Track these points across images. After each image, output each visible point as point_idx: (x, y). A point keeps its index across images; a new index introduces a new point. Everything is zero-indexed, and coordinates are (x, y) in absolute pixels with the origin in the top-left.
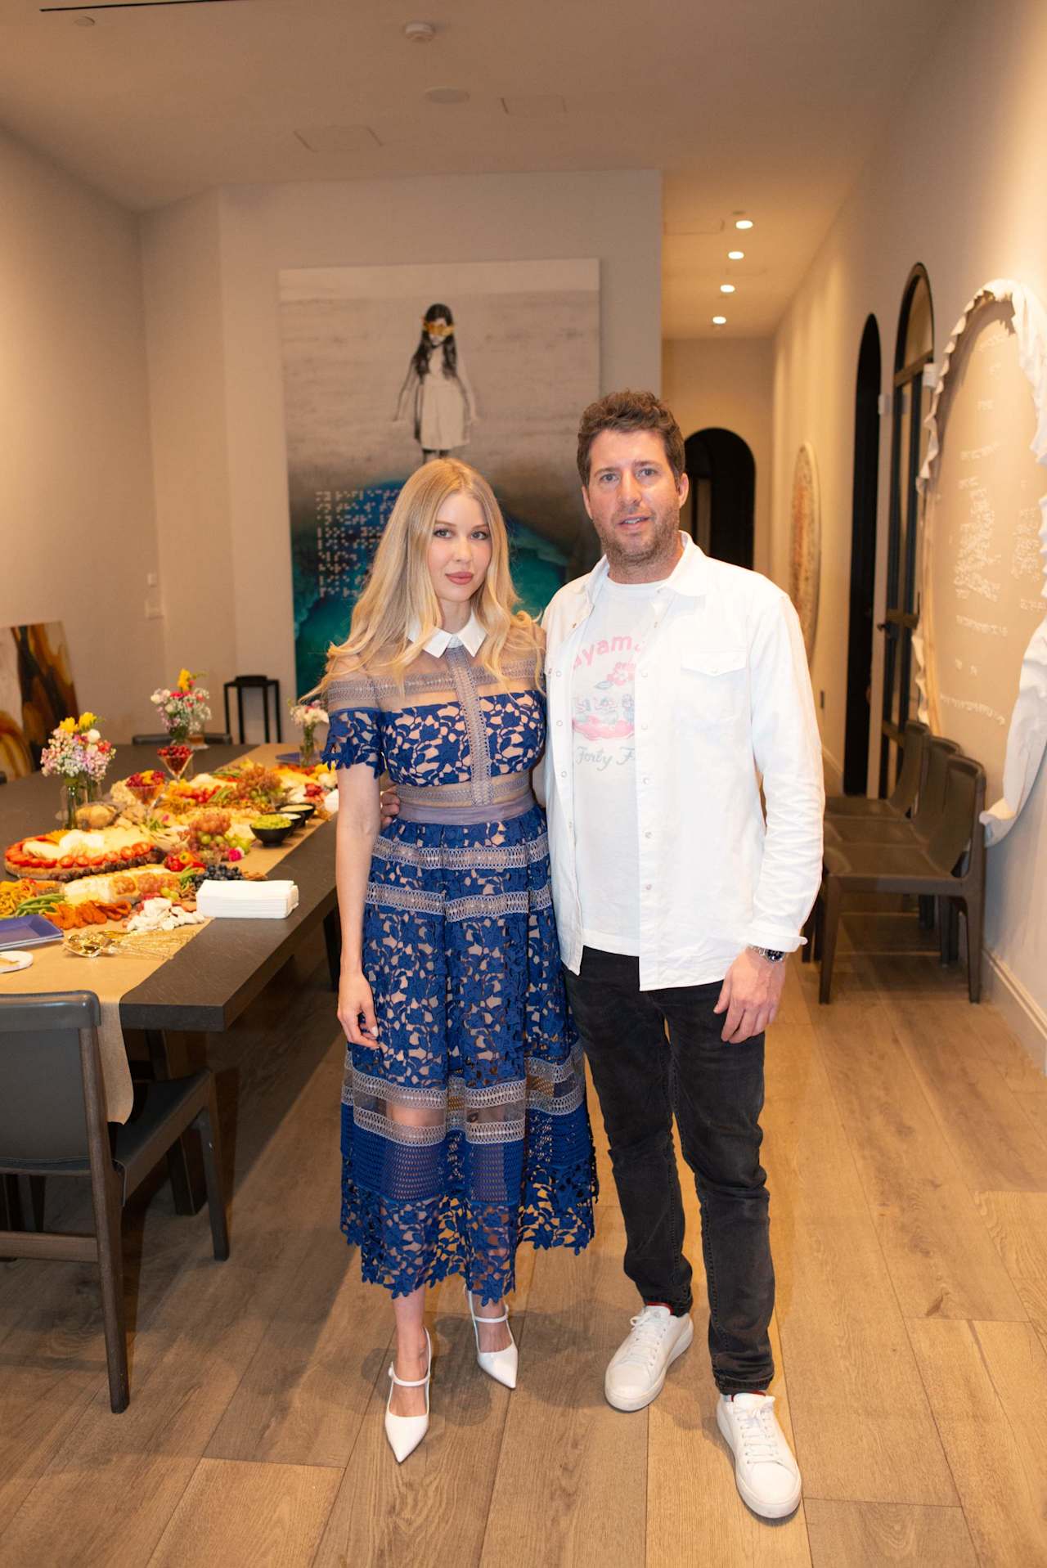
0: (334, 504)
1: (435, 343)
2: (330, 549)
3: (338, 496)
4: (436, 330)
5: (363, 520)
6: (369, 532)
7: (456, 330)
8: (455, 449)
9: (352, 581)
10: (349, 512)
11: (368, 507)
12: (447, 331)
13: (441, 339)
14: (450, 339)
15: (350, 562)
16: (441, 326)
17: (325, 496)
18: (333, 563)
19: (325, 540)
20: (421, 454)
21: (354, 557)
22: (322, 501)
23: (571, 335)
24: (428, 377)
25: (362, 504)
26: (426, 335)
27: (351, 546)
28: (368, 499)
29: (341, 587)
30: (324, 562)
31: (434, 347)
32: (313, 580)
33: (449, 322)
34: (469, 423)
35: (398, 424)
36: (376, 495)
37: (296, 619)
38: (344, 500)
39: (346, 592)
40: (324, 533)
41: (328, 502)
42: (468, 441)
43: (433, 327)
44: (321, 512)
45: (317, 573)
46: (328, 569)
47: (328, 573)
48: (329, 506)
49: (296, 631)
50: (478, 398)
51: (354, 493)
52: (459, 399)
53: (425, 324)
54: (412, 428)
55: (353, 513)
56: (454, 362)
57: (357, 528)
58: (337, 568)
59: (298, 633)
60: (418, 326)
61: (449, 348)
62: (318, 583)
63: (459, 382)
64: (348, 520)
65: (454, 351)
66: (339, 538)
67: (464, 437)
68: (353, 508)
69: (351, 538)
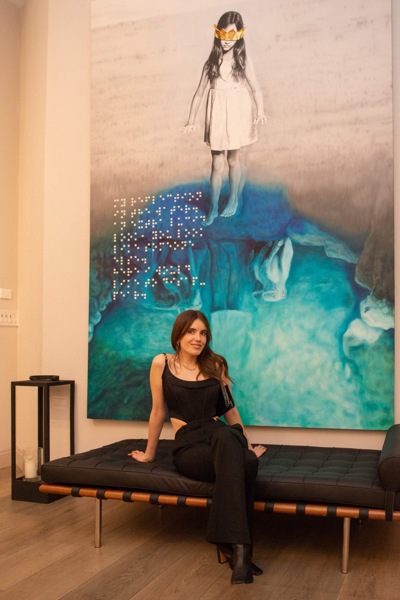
0: (129, 210)
1: (225, 49)
2: (123, 253)
3: (133, 202)
4: (227, 35)
5: (154, 223)
6: (160, 235)
7: (246, 34)
8: (242, 147)
9: (142, 284)
10: (141, 217)
11: (159, 212)
12: (238, 35)
13: (232, 43)
14: (240, 43)
15: (140, 266)
16: (233, 31)
17: (122, 203)
18: (125, 267)
19: (120, 245)
20: (211, 156)
21: (145, 260)
22: (119, 209)
23: (359, 24)
24: (218, 81)
25: (153, 208)
26: (217, 42)
27: (142, 250)
28: (159, 203)
29: (131, 290)
30: (117, 266)
31: (225, 52)
32: (107, 284)
33: (240, 27)
34: (256, 122)
35: (189, 128)
36: (167, 199)
37: (90, 322)
38: (137, 206)
39: (136, 295)
40: (119, 238)
41: (123, 208)
42: (256, 139)
43: (225, 33)
44: (118, 219)
45: (109, 277)
46: (121, 272)
47: (122, 276)
48: (124, 212)
49: (89, 333)
50: (265, 97)
51: (147, 198)
52: (247, 98)
53: (217, 32)
54: (202, 132)
55: (145, 217)
56: (244, 64)
57: (149, 233)
58: (129, 272)
59: (92, 335)
60: (211, 34)
61: (239, 51)
62: (111, 288)
63: (248, 81)
64: (141, 224)
65: (243, 54)
66: (132, 243)
67: (252, 135)
68: (145, 212)
69: (143, 242)
